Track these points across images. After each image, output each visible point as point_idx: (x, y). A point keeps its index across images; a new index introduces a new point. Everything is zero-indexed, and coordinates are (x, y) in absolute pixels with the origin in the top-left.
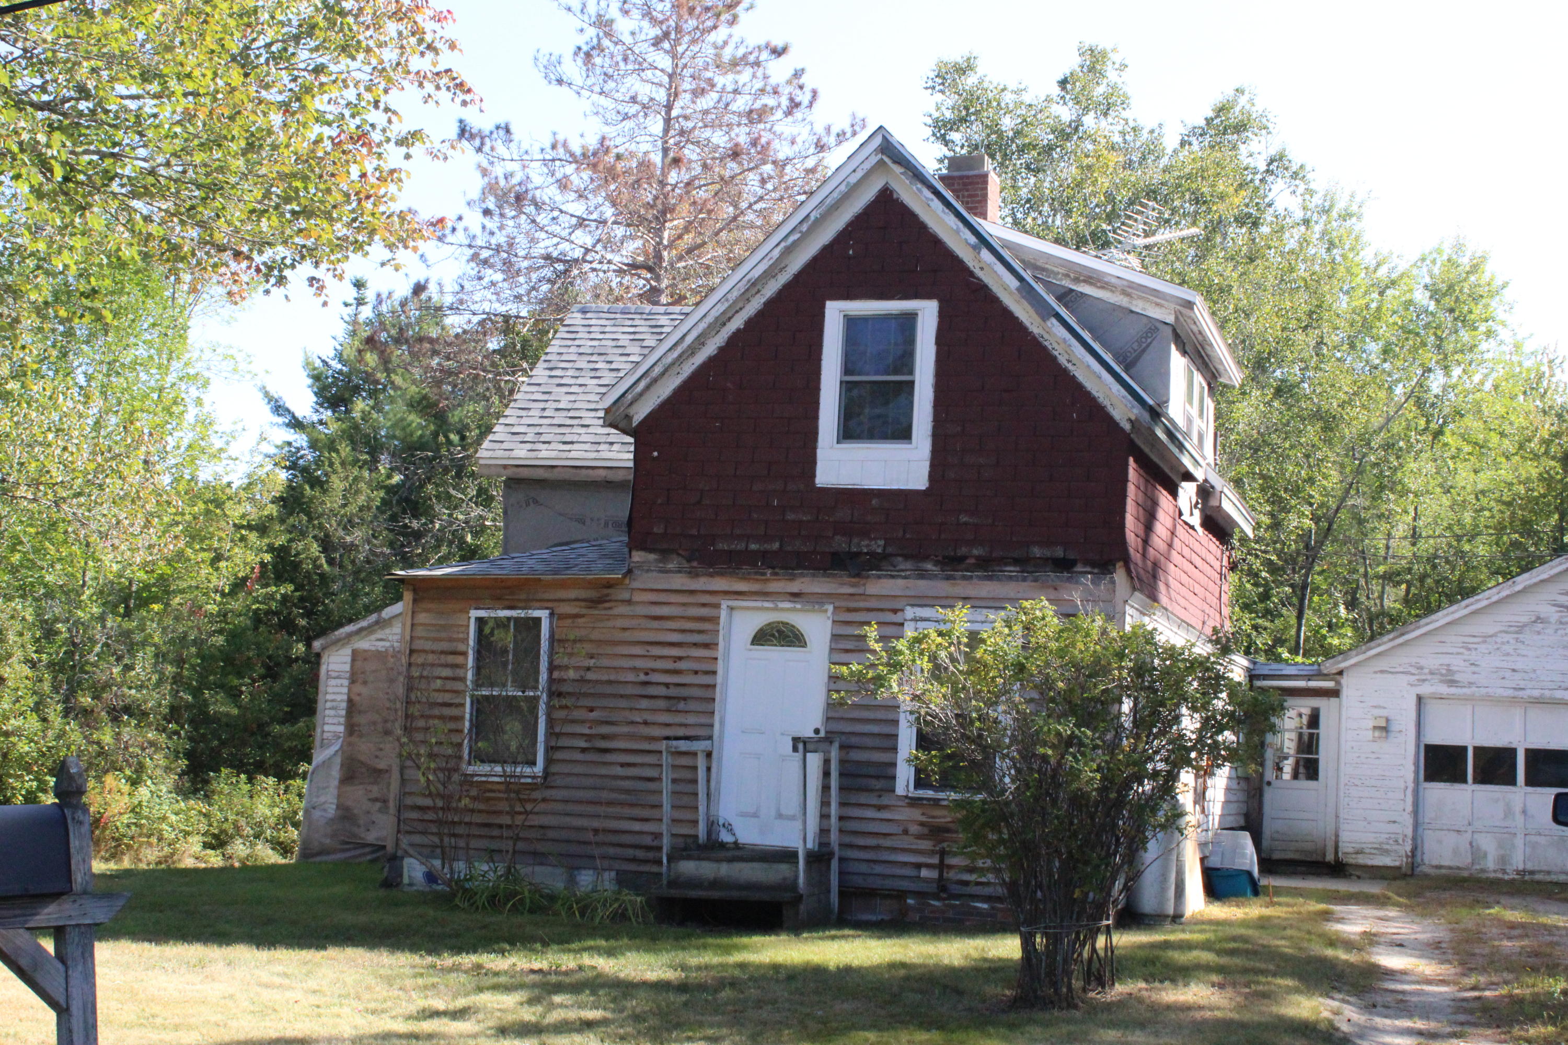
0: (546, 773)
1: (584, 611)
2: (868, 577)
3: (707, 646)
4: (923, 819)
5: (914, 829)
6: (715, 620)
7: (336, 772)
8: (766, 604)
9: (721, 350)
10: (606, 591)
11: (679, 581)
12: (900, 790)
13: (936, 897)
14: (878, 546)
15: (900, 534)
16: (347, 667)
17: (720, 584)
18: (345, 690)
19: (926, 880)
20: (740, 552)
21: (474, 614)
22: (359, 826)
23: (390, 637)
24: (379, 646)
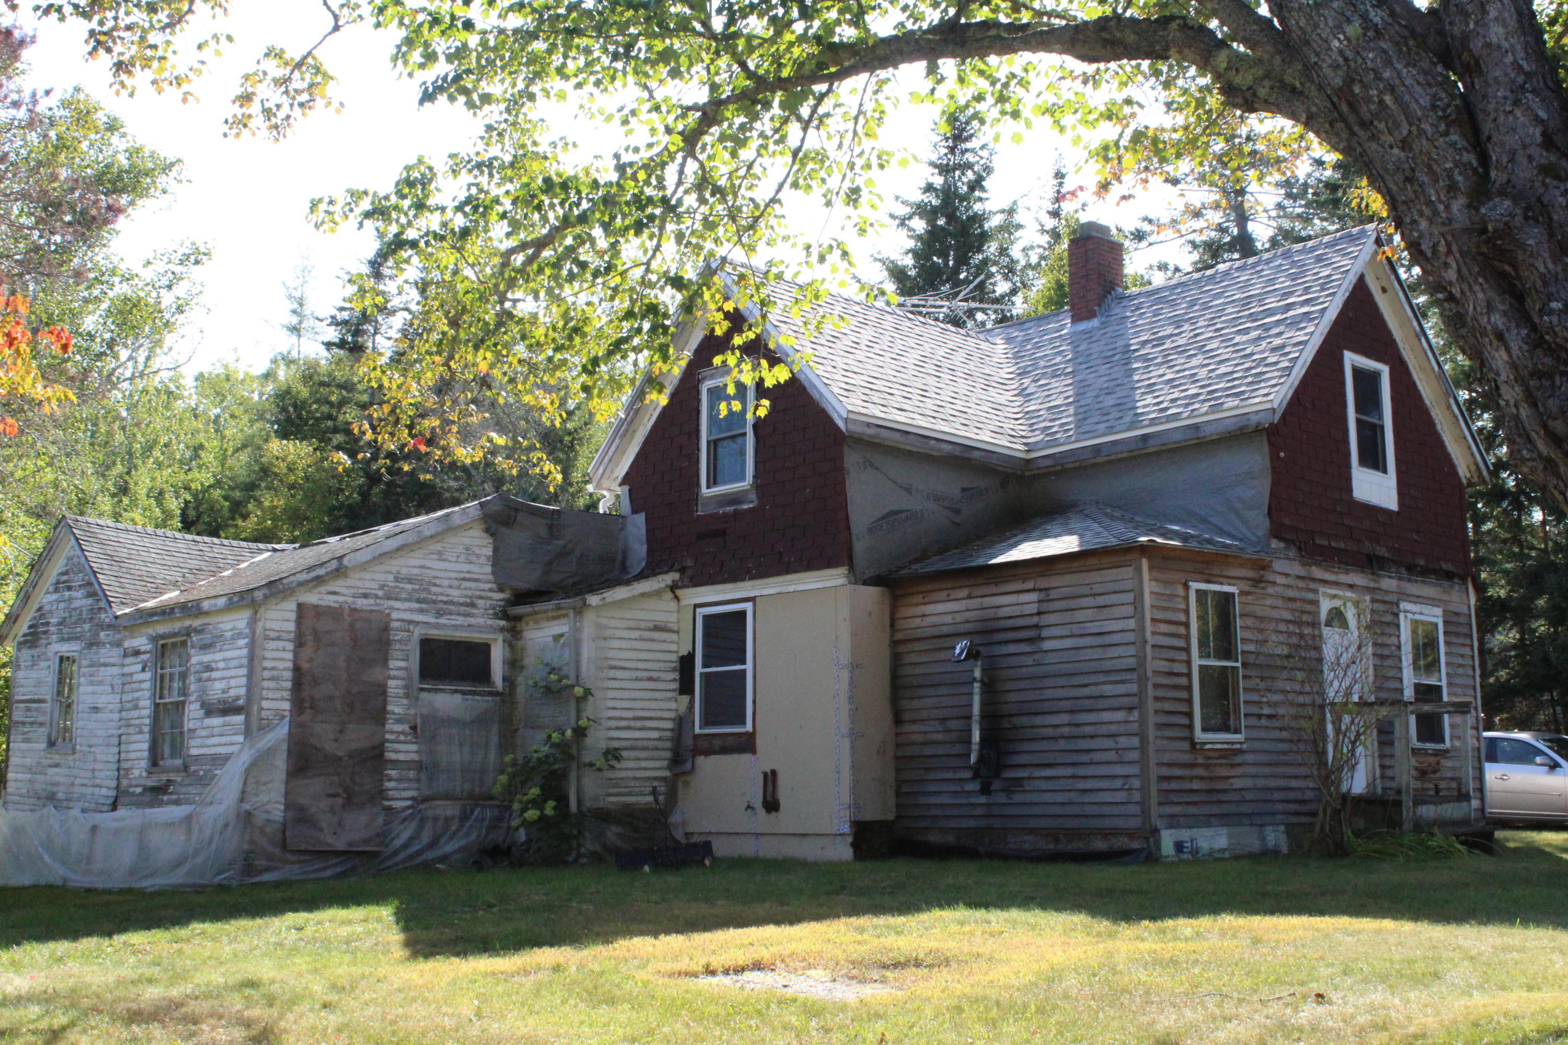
0: (1245, 739)
1: (1251, 590)
2: (1379, 575)
3: (1314, 625)
6: (1317, 603)
7: (281, 762)
10: (1261, 572)
11: (1297, 568)
12: (1411, 742)
14: (1384, 552)
16: (291, 626)
17: (1316, 572)
18: (290, 656)
20: (1326, 547)
21: (1194, 586)
22: (321, 830)
23: (344, 591)
24: (330, 601)
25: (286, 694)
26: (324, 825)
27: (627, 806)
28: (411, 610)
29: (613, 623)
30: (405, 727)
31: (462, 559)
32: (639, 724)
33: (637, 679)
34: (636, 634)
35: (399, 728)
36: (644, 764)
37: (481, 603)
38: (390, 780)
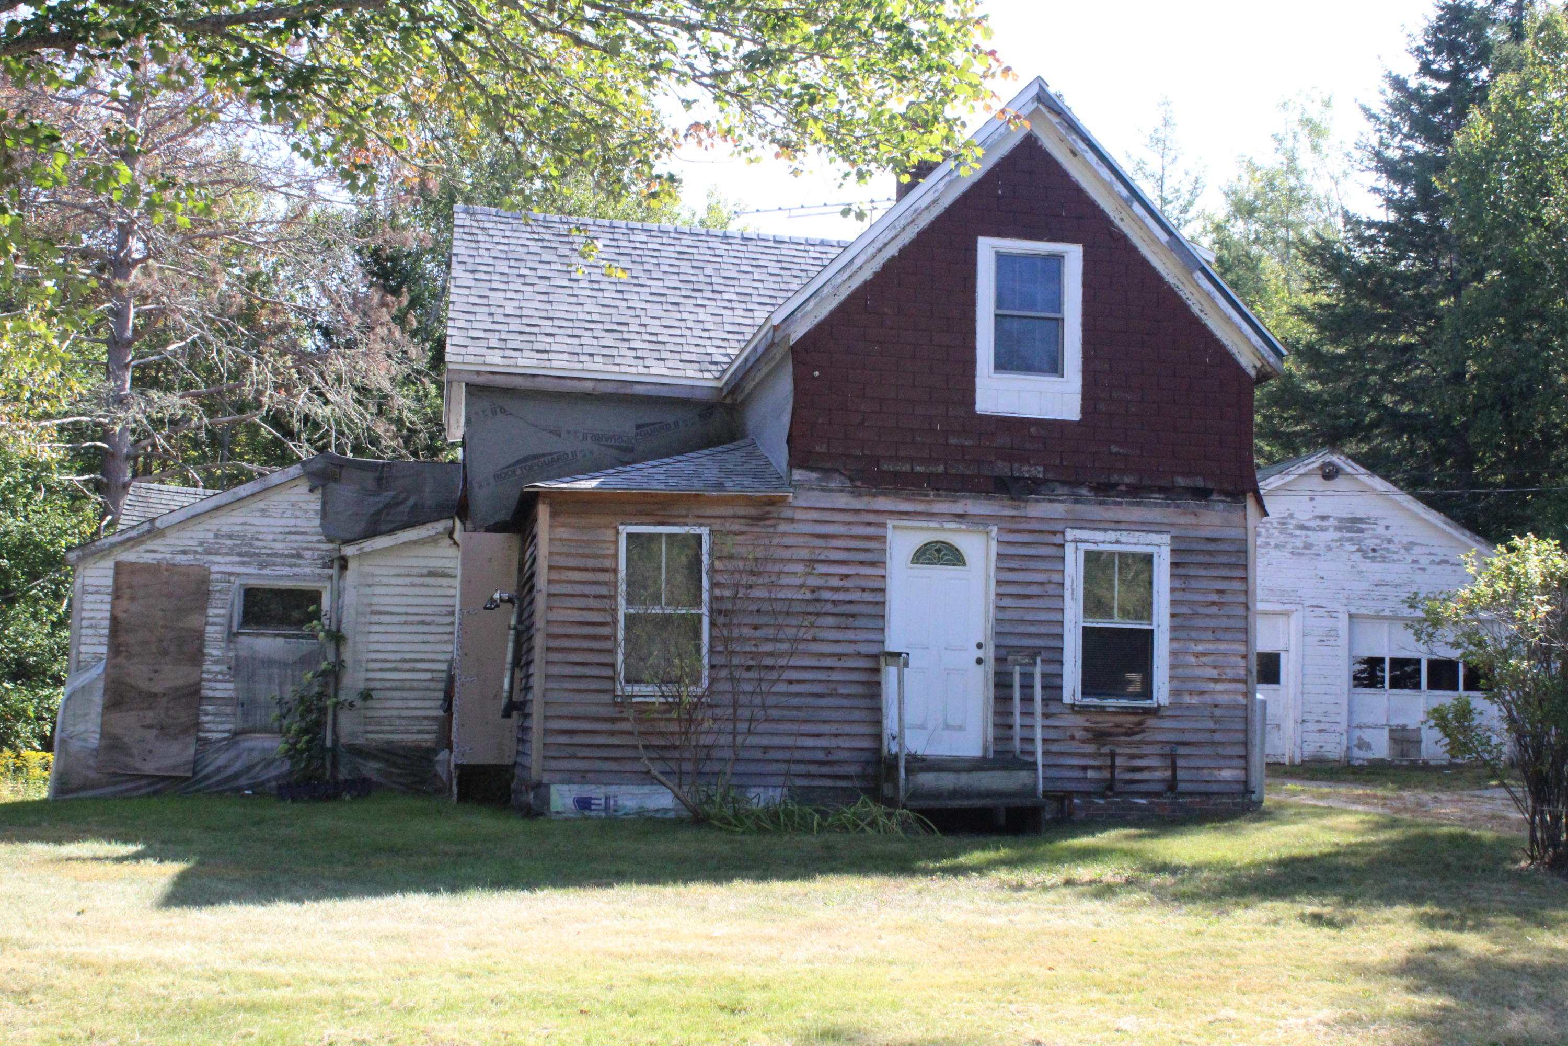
0: (710, 691)
1: (744, 529)
2: (1027, 501)
3: (873, 564)
4: (1087, 724)
5: (1079, 734)
6: (882, 539)
7: (98, 699)
8: (932, 525)
9: (876, 275)
10: (768, 509)
11: (843, 500)
12: (1067, 698)
13: (1102, 795)
14: (1038, 472)
15: (1058, 462)
16: (110, 582)
17: (883, 503)
18: (108, 607)
19: (1092, 781)
20: (906, 473)
21: (625, 530)
22: (132, 756)
23: (162, 549)
24: (148, 558)
25: (104, 640)
26: (135, 751)
27: (389, 742)
28: (233, 563)
29: (378, 571)
30: (224, 668)
31: (288, 514)
32: (407, 666)
33: (406, 623)
34: (408, 580)
35: (216, 668)
36: (412, 704)
37: (308, 554)
38: (207, 714)
